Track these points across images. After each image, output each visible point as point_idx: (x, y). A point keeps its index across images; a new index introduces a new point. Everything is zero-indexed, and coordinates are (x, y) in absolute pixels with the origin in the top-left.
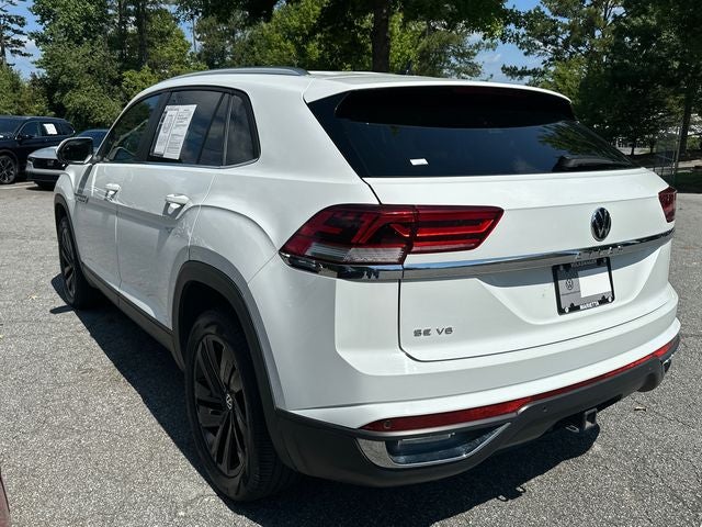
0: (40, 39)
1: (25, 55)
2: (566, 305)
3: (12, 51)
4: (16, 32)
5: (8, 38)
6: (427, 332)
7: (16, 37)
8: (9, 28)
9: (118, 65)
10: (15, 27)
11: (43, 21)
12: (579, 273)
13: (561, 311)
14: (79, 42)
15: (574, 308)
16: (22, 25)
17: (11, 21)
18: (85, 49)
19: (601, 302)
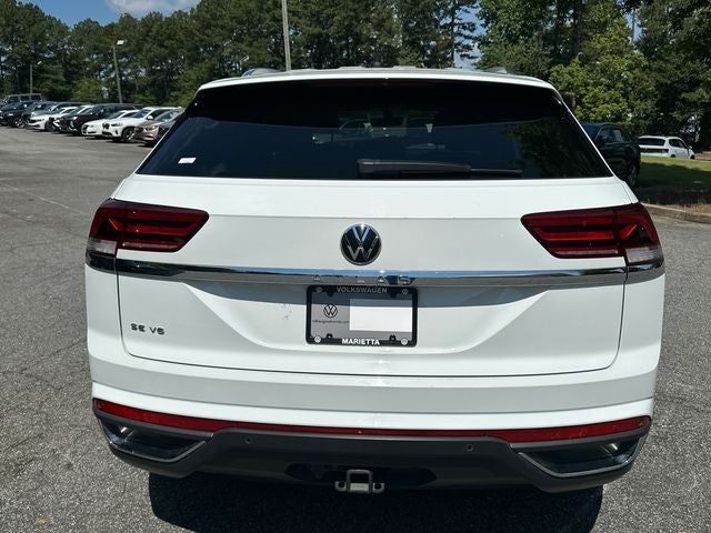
0: (483, 42)
1: (472, 58)
2: (318, 333)
3: (461, 56)
4: (467, 37)
5: (459, 44)
6: (142, 328)
7: (467, 42)
8: (461, 35)
9: (549, 60)
10: (467, 33)
11: (487, 23)
12: (352, 301)
13: (310, 340)
14: (515, 42)
15: (329, 340)
16: (472, 31)
17: (464, 28)
18: (520, 47)
19: (383, 343)
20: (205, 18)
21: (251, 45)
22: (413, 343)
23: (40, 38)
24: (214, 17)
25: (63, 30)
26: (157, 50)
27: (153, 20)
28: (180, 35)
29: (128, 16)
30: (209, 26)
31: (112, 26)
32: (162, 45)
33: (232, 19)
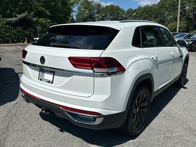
13: (39, 79)
19: (48, 82)
20: (161, 6)
21: (173, 12)
22: (52, 83)
23: (118, 14)
24: (163, 5)
25: (124, 12)
26: (146, 15)
27: (147, 7)
28: (153, 11)
29: (140, 7)
30: (161, 8)
31: (136, 10)
32: (148, 14)
33: (168, 5)
